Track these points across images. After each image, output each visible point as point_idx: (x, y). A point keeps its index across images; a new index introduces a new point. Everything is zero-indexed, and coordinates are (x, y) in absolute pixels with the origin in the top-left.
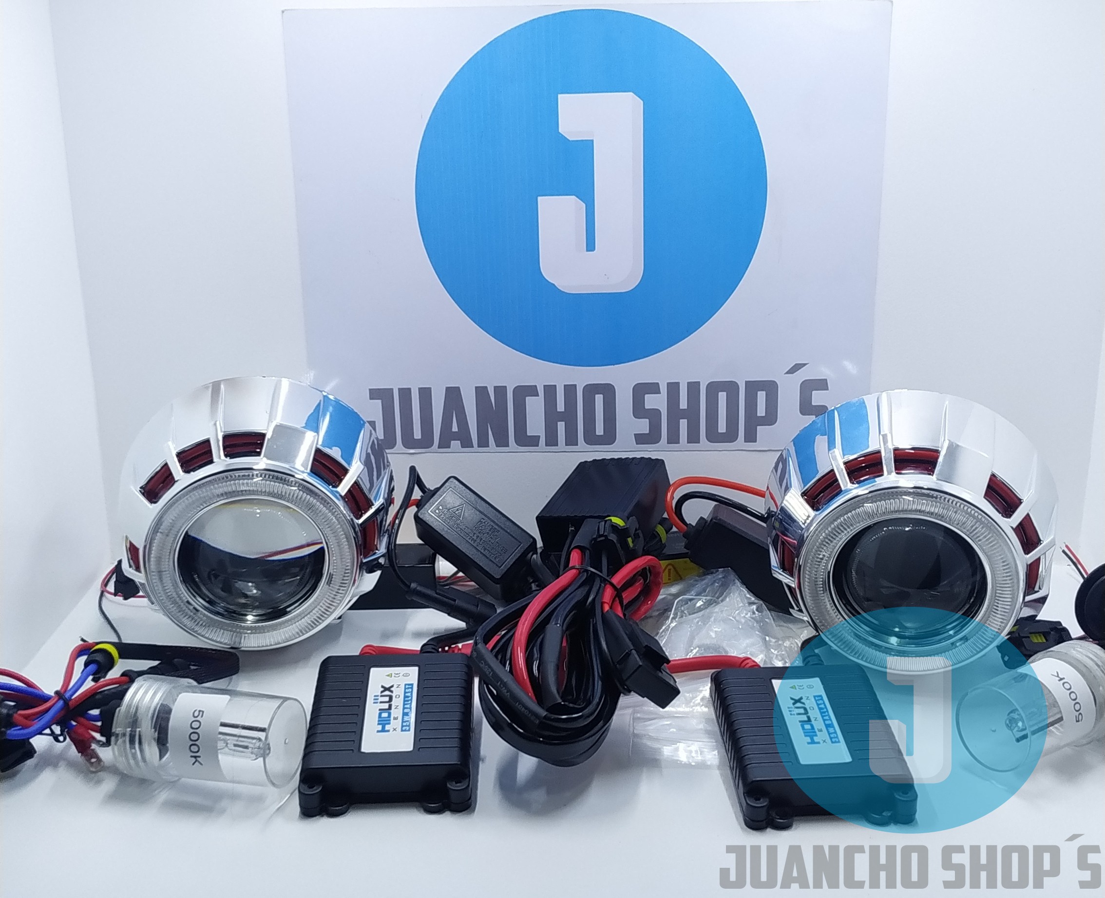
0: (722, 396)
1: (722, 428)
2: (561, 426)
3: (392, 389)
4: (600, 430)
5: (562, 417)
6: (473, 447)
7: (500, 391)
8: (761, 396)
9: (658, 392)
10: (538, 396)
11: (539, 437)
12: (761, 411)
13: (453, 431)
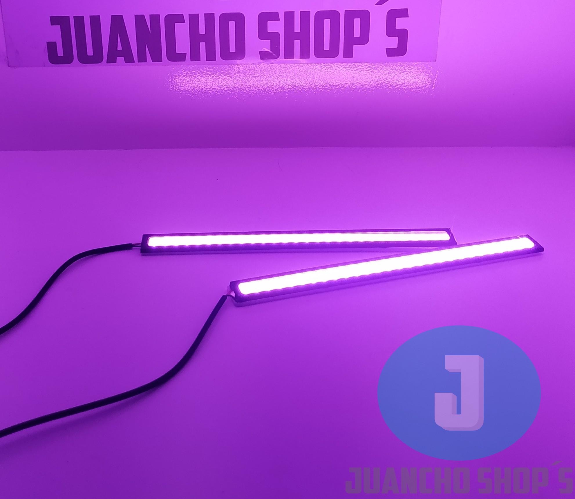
0: (327, 23)
1: (327, 46)
2: (203, 46)
3: (69, 17)
4: (232, 48)
5: (203, 38)
6: (134, 62)
7: (155, 18)
9: (278, 19)
10: (184, 22)
11: (186, 54)
12: (357, 34)
13: (118, 49)
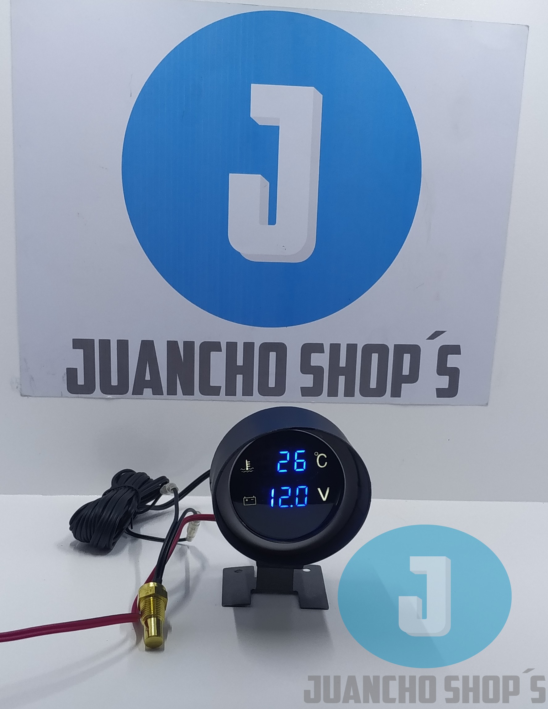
0: (375, 357)
1: (373, 384)
2: (240, 378)
3: (93, 340)
4: (272, 383)
5: (240, 370)
6: (163, 394)
7: (189, 345)
8: (407, 358)
9: (323, 352)
10: (221, 351)
11: (220, 387)
12: (406, 371)
13: (146, 379)
